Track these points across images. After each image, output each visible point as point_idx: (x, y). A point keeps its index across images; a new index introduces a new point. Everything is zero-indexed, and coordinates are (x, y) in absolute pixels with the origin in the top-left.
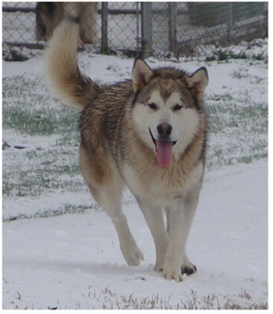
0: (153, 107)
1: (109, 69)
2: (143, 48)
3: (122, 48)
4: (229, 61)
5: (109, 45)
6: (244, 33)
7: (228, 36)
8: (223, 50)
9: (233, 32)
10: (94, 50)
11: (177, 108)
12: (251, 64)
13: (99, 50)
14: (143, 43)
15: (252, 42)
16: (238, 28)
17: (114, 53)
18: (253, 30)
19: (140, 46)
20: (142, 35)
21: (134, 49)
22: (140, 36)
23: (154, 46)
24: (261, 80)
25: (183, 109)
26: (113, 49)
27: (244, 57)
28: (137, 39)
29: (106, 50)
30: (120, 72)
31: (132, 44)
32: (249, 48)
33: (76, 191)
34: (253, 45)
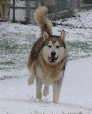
0: (50, 46)
1: (15, 28)
2: (27, 21)
3: (20, 21)
4: (57, 26)
5: (15, 20)
6: (61, 16)
7: (56, 17)
8: (55, 22)
9: (57, 16)
10: (10, 21)
11: (58, 47)
12: (64, 27)
13: (12, 21)
14: (27, 19)
15: (64, 19)
16: (59, 14)
17: (17, 22)
18: (64, 15)
19: (26, 20)
20: (27, 16)
21: (24, 21)
22: (26, 17)
23: (31, 20)
24: (68, 33)
25: (60, 48)
26: (17, 21)
27: (62, 25)
28: (25, 18)
29: (14, 21)
30: (19, 29)
31: (23, 19)
32: (63, 21)
33: (7, 71)
34: (64, 20)
